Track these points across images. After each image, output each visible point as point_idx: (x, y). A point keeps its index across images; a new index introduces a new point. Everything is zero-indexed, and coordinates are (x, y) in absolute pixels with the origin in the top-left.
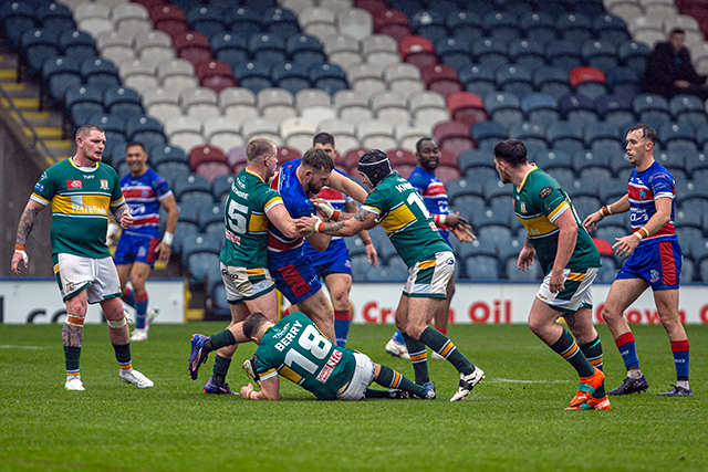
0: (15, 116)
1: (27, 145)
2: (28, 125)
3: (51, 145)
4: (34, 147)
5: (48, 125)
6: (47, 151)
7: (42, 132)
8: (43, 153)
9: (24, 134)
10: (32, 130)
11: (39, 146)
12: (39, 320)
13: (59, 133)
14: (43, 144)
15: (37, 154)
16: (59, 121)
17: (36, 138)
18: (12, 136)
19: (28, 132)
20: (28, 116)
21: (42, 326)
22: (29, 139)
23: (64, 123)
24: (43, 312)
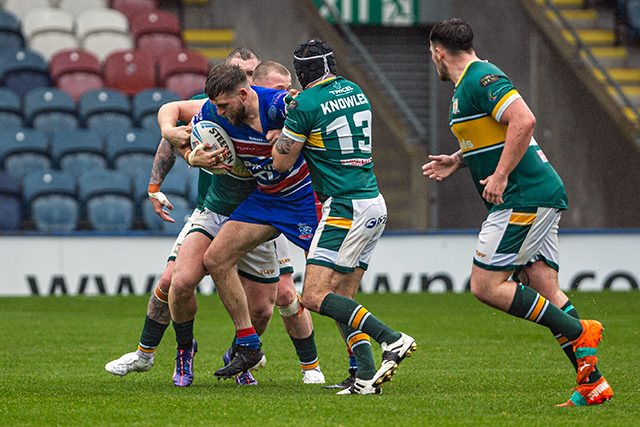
0: (552, 16)
1: (567, 53)
2: (568, 27)
3: (599, 54)
4: (577, 56)
5: (596, 27)
6: (595, 61)
7: (588, 37)
8: (589, 63)
9: (563, 40)
10: (574, 34)
11: (583, 55)
12: (586, 286)
13: (609, 37)
14: (589, 53)
15: (582, 67)
16: (609, 21)
17: (580, 45)
18: (547, 41)
19: (569, 37)
20: (569, 16)
21: (591, 294)
22: (570, 45)
23: (617, 24)
24: (591, 276)
